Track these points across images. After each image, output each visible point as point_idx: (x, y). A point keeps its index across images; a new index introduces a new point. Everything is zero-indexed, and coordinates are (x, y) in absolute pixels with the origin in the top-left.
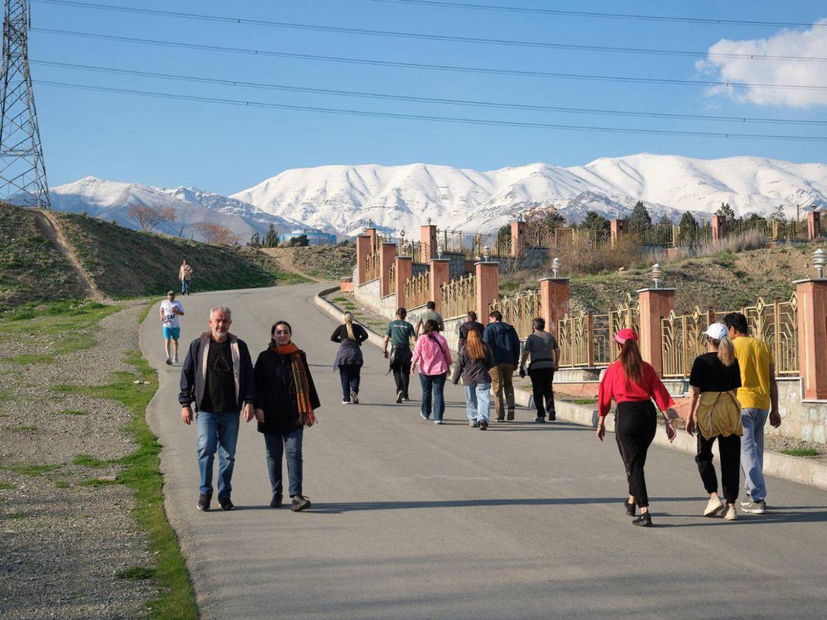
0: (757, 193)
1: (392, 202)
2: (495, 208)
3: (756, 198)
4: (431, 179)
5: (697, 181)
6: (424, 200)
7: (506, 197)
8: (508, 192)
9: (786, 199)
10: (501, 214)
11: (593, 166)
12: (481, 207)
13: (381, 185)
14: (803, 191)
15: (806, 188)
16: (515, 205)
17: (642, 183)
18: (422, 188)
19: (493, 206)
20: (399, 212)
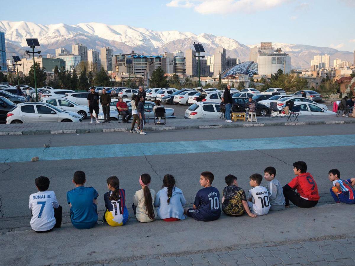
0: (127, 36)
1: (15, 33)
2: (49, 37)
3: (127, 37)
4: (28, 27)
5: (110, 31)
6: (26, 33)
7: (53, 33)
8: (53, 32)
9: (135, 38)
10: (51, 39)
11: (79, 25)
12: (45, 36)
13: (11, 28)
14: (140, 36)
15: (141, 35)
16: (56, 36)
17: (94, 31)
18: (24, 29)
19: (48, 36)
20: (17, 36)
